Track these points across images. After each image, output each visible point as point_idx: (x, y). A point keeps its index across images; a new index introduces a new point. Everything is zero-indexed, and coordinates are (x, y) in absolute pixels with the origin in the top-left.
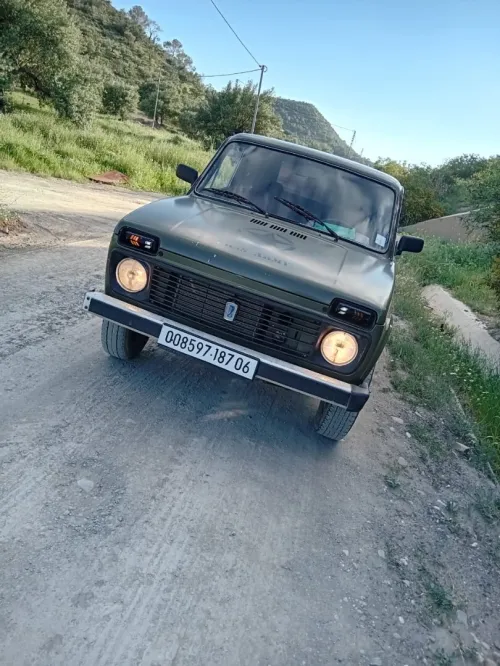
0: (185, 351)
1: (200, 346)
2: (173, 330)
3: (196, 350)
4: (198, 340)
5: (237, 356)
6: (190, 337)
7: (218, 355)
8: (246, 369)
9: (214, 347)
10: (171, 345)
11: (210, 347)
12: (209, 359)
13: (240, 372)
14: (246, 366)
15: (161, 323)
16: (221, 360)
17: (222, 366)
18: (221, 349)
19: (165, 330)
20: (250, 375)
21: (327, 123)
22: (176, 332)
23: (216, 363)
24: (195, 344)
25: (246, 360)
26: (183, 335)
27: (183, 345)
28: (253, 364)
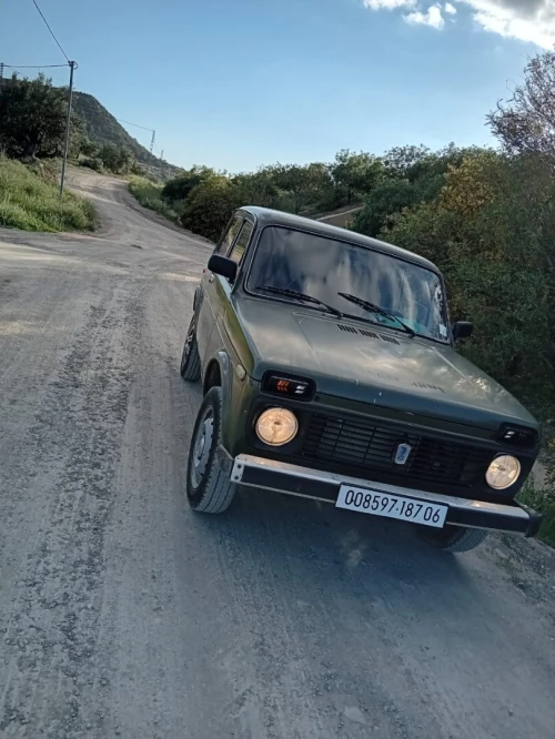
0: (369, 511)
1: (385, 502)
2: (352, 488)
3: (381, 507)
4: (383, 495)
5: (426, 505)
6: (373, 494)
7: (406, 508)
8: (436, 518)
9: (400, 500)
10: (352, 507)
11: (396, 501)
12: (395, 514)
13: (430, 523)
14: (436, 514)
15: (338, 483)
16: (409, 513)
17: (410, 519)
18: (408, 501)
19: (344, 490)
20: (440, 524)
21: (112, 117)
22: (356, 490)
23: (403, 517)
24: (379, 500)
25: (435, 507)
26: (365, 492)
27: (366, 504)
28: (443, 511)
